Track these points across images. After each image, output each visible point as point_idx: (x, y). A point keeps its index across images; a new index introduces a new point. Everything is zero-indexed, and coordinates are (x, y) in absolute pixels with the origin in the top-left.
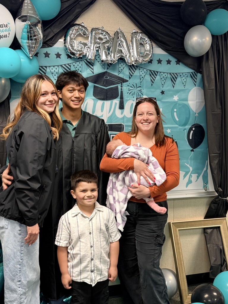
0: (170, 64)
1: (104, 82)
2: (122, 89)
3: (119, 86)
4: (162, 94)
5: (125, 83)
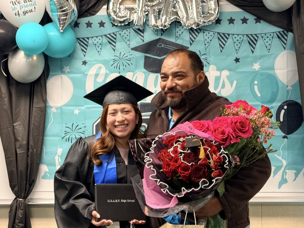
0: (247, 24)
1: (157, 51)
4: (236, 62)
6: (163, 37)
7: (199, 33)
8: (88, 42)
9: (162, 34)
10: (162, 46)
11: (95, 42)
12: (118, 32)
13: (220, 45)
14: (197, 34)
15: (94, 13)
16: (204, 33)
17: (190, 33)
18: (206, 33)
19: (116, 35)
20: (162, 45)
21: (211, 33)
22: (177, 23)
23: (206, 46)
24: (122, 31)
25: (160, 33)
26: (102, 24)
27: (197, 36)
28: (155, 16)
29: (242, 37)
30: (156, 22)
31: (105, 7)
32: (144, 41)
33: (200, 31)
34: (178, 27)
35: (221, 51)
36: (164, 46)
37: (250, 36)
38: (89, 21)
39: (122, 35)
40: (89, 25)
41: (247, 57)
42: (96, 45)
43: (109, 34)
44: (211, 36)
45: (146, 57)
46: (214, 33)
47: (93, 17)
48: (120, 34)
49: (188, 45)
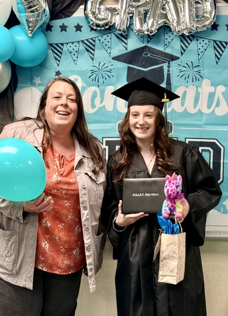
1: (143, 61)
2: (169, 71)
3: (165, 66)
5: (174, 62)
6: (149, 45)
7: (191, 41)
8: (62, 49)
9: (148, 42)
10: (149, 56)
11: (71, 49)
12: (97, 37)
13: (216, 55)
14: (189, 42)
15: (69, 14)
16: (198, 40)
17: (181, 41)
18: (201, 40)
19: (94, 41)
20: (148, 54)
21: (206, 41)
22: (165, 28)
23: (200, 56)
24: (102, 37)
25: (146, 40)
26: (78, 28)
27: (189, 44)
28: (140, 19)
30: (142, 27)
31: (82, 7)
33: (194, 38)
34: (167, 33)
35: (217, 63)
36: (150, 55)
38: (63, 24)
39: (101, 41)
40: (64, 28)
42: (71, 52)
43: (87, 40)
44: (206, 44)
45: (129, 68)
46: (209, 41)
47: (68, 18)
48: (100, 40)
49: (178, 55)
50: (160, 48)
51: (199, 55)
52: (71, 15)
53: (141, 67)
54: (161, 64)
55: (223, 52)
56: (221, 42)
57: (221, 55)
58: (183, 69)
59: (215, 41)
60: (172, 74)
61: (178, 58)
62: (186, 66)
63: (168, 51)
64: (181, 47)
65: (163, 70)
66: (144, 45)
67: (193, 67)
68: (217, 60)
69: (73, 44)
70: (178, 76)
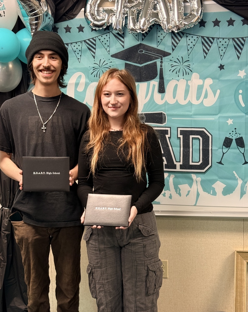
0: (233, 26)
1: (138, 58)
2: (161, 66)
3: (158, 62)
4: (221, 70)
5: (166, 57)
6: (144, 43)
7: (181, 37)
9: (143, 39)
10: (143, 52)
11: (75, 49)
12: (97, 37)
13: (204, 50)
15: (72, 17)
16: (187, 37)
17: (172, 38)
18: (190, 37)
19: (95, 41)
21: (195, 37)
22: (158, 26)
23: (189, 52)
24: (102, 36)
25: (140, 38)
26: (81, 29)
27: (179, 41)
28: (134, 19)
29: (227, 41)
30: (134, 26)
31: (83, 10)
32: (124, 47)
33: (183, 35)
34: (159, 31)
35: (205, 57)
36: (145, 52)
37: (236, 39)
38: (68, 25)
39: (101, 41)
40: (68, 29)
41: (232, 64)
42: (75, 51)
43: (89, 40)
44: (194, 40)
45: (126, 64)
46: (197, 37)
47: (71, 20)
48: (100, 39)
49: (170, 51)
50: (154, 45)
51: (188, 50)
52: (74, 17)
53: (137, 63)
54: (154, 60)
55: (210, 47)
56: (208, 38)
57: (208, 50)
58: (175, 64)
59: (203, 37)
60: (165, 69)
61: (170, 54)
62: (177, 61)
63: (161, 47)
64: (172, 43)
65: (156, 66)
66: (139, 43)
67: (184, 62)
68: (205, 55)
69: (76, 43)
70: (170, 71)
